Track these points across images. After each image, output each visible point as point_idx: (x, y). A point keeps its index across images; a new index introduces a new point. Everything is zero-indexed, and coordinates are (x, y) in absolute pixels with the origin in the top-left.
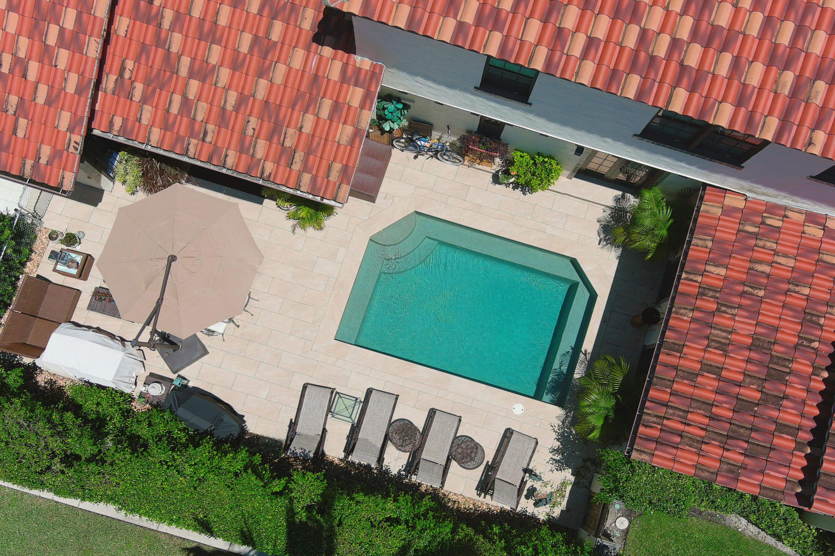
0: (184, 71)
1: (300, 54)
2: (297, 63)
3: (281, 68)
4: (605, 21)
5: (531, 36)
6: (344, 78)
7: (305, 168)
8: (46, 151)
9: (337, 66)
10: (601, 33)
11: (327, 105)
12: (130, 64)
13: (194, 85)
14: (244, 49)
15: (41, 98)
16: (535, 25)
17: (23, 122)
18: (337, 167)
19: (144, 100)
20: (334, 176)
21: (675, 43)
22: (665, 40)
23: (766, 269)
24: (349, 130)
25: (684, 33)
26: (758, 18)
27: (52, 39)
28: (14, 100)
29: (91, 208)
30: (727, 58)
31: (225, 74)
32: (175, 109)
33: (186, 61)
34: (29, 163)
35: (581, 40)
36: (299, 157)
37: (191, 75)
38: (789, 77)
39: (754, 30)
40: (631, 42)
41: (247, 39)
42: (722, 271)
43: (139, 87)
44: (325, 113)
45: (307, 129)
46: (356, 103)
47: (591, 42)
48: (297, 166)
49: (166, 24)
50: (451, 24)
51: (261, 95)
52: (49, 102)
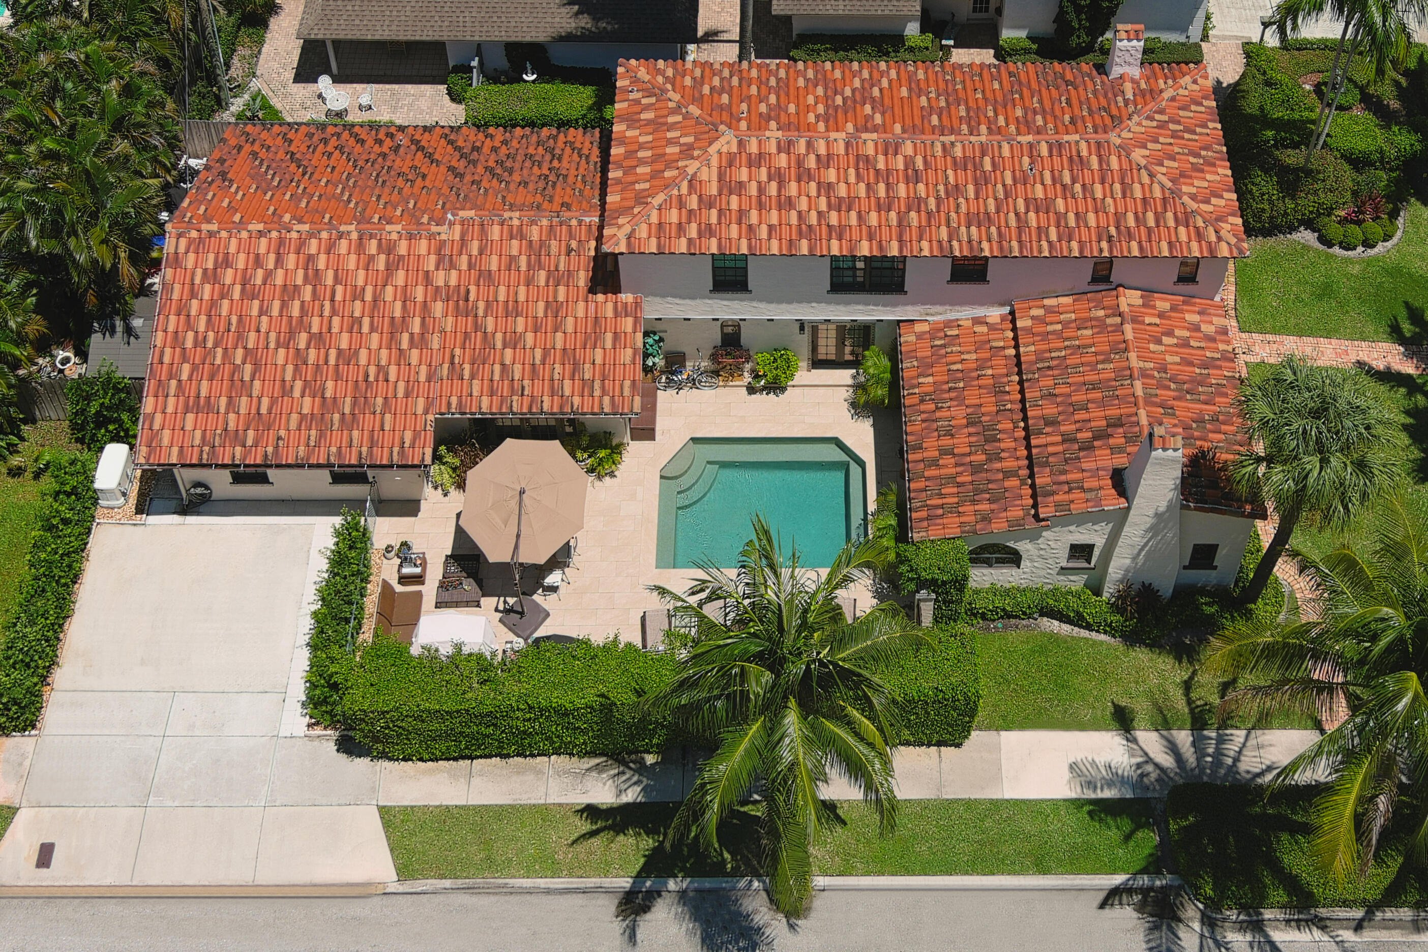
0: (499, 345)
1: (581, 305)
2: (581, 313)
3: (570, 321)
4: (774, 214)
5: (734, 233)
6: (616, 314)
7: (604, 392)
8: (408, 436)
9: (610, 306)
10: (774, 221)
11: (609, 336)
12: (458, 351)
13: (509, 352)
14: (541, 314)
15: (401, 394)
16: (734, 228)
17: (388, 417)
18: (627, 383)
19: (472, 377)
20: (627, 392)
21: (820, 214)
22: (813, 214)
23: (959, 366)
24: (629, 351)
25: (823, 207)
26: (862, 186)
27: (405, 345)
28: (380, 401)
29: (413, 519)
30: (853, 215)
31: (530, 336)
32: (497, 377)
33: (499, 336)
34: (396, 450)
35: (764, 229)
36: (597, 385)
37: (505, 346)
38: (893, 215)
39: (862, 193)
40: (794, 220)
41: (541, 305)
42: (930, 379)
43: (467, 367)
44: (609, 344)
45: (599, 361)
46: (629, 329)
47: (771, 228)
48: (597, 393)
49: (481, 313)
50: (684, 241)
51: (559, 345)
52: (407, 395)
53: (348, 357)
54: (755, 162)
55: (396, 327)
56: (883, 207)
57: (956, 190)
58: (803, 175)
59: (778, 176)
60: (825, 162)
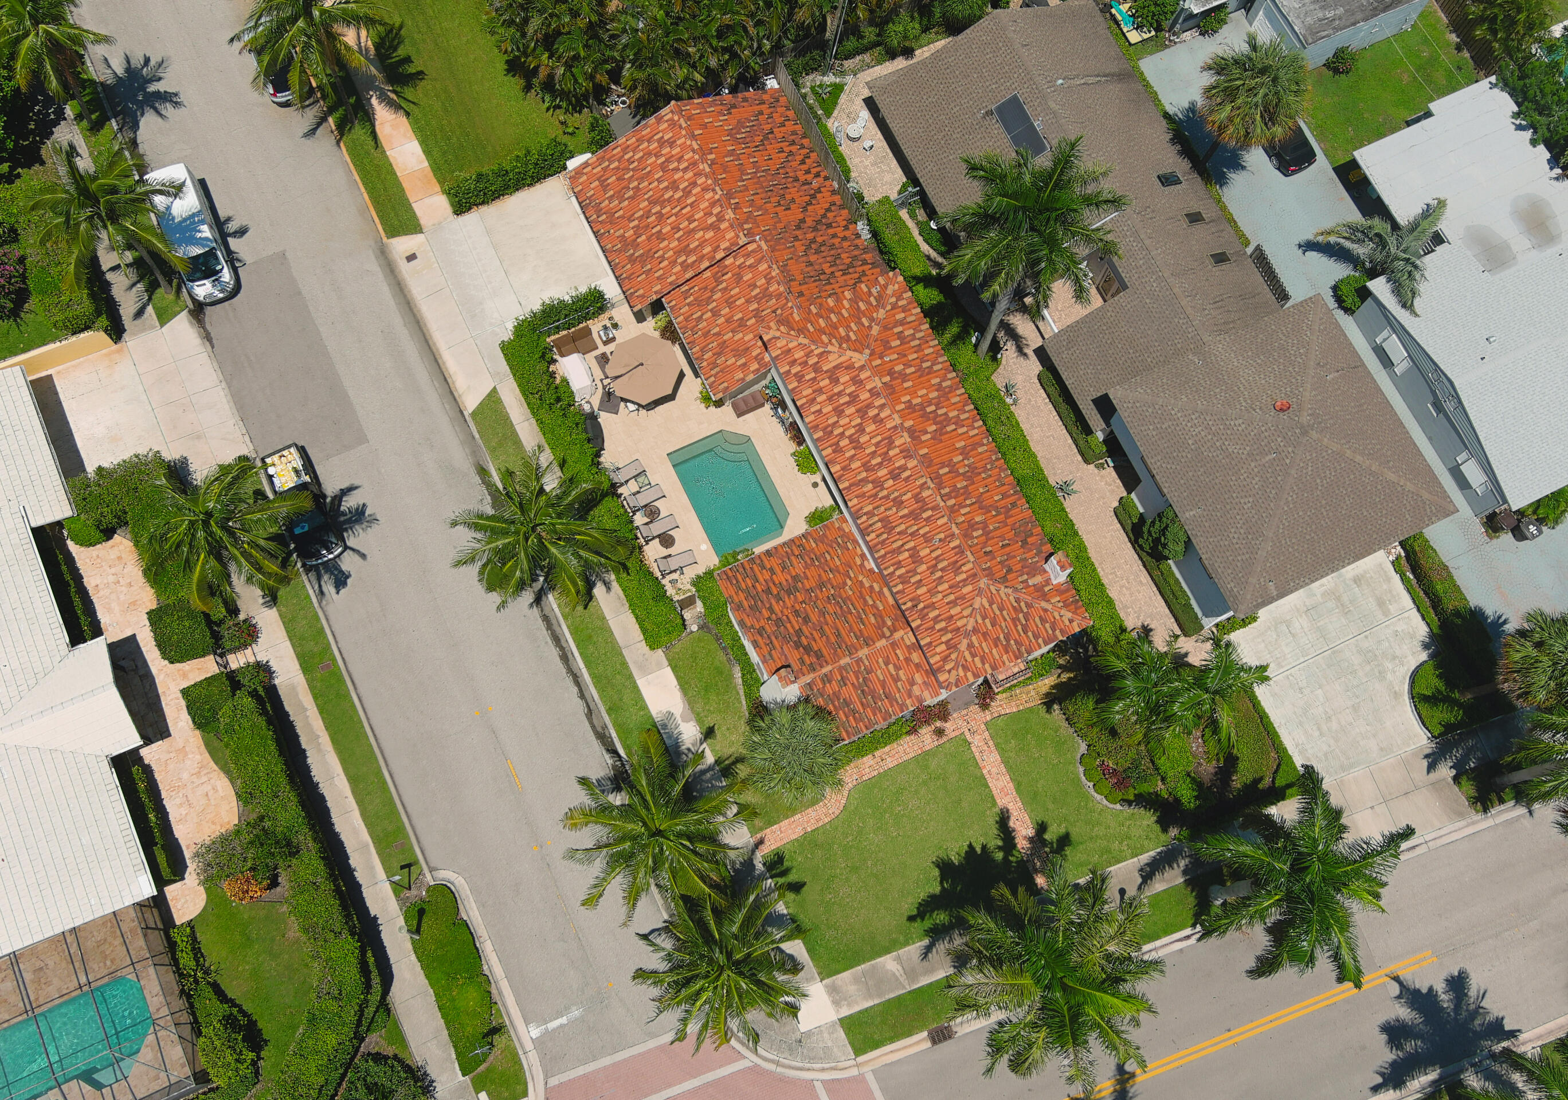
0: (710, 307)
1: (751, 336)
2: (746, 338)
3: (741, 335)
4: (830, 408)
5: (805, 393)
6: (756, 358)
7: (715, 376)
8: (641, 292)
9: (759, 351)
10: (825, 411)
11: (743, 361)
12: (696, 288)
13: (709, 314)
14: (735, 318)
15: (657, 275)
16: (810, 391)
17: (644, 276)
18: (726, 384)
19: (688, 304)
20: (721, 387)
21: (843, 433)
22: (841, 430)
24: (741, 376)
25: (847, 433)
26: (873, 449)
27: (680, 260)
28: (649, 267)
29: (635, 322)
30: (853, 452)
31: (722, 320)
32: (694, 316)
33: (714, 304)
34: (632, 290)
35: (818, 407)
36: (717, 369)
37: (711, 310)
38: (864, 474)
39: (868, 451)
40: (830, 421)
43: (692, 298)
44: (739, 363)
45: (728, 363)
46: (752, 369)
47: (820, 411)
48: (713, 372)
49: (720, 287)
50: (787, 368)
51: (725, 338)
52: (658, 278)
53: (660, 237)
54: (856, 381)
55: (686, 251)
56: (866, 467)
57: (899, 503)
58: (862, 412)
59: (854, 398)
60: (876, 420)
